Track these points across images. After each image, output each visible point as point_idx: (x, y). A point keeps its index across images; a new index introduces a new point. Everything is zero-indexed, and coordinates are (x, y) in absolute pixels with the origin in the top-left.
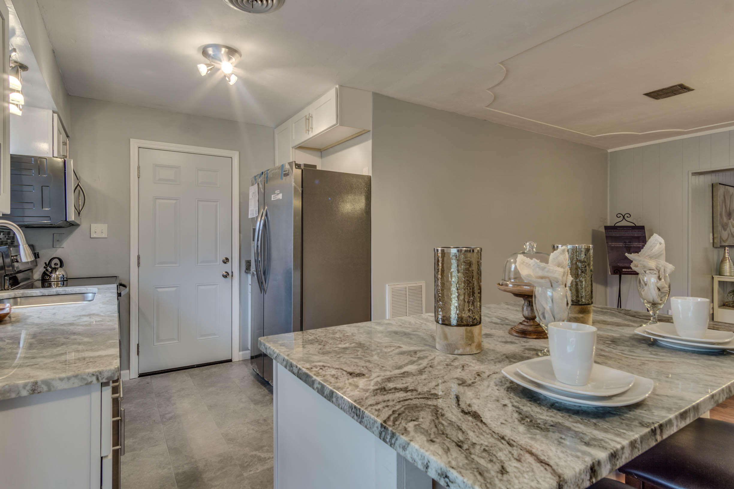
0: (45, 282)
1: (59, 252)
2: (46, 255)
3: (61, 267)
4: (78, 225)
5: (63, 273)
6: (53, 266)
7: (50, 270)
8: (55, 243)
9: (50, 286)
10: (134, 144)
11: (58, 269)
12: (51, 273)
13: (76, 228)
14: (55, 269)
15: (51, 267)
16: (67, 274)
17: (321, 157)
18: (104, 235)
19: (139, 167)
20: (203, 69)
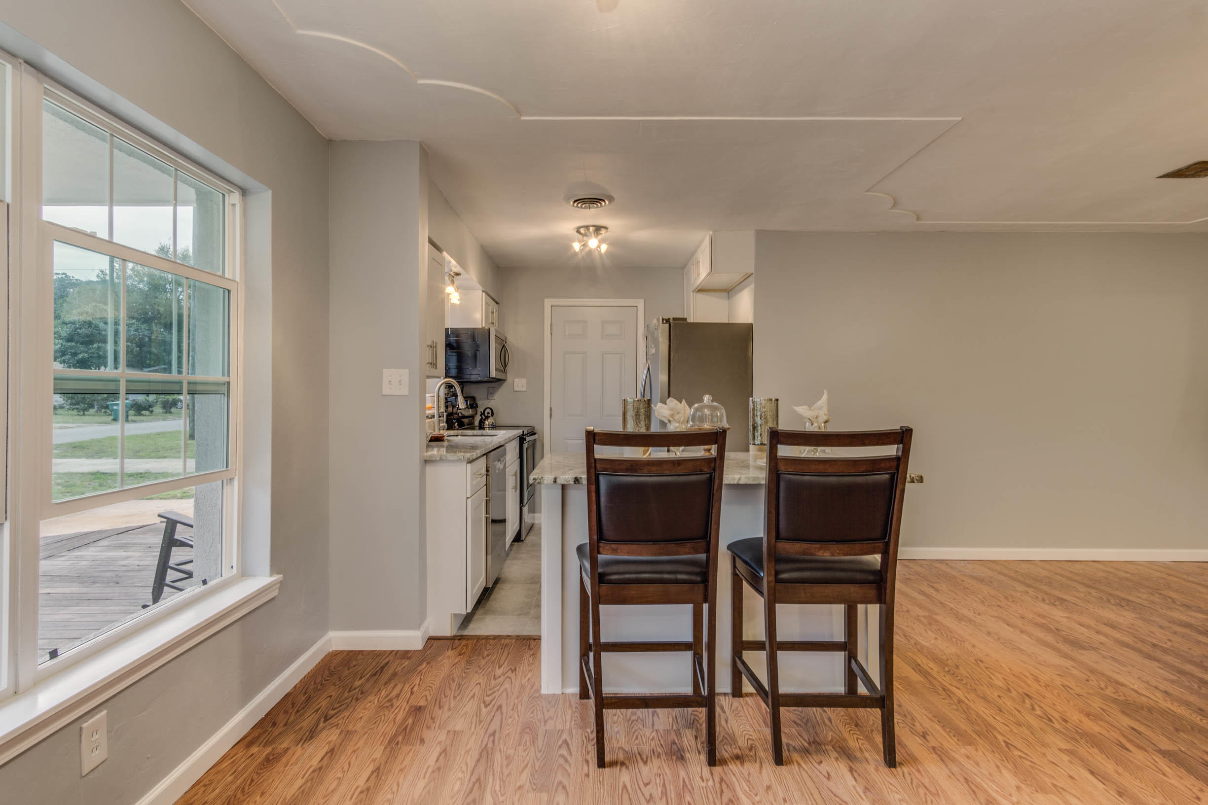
0: (481, 427)
1: (492, 404)
2: (482, 404)
3: (492, 415)
4: (505, 380)
5: (493, 421)
6: (486, 415)
7: (484, 417)
8: (490, 394)
9: (484, 429)
10: (548, 303)
11: (489, 417)
12: (485, 420)
13: (504, 383)
14: (487, 418)
15: (484, 415)
16: (495, 421)
17: (729, 298)
18: (524, 389)
19: (551, 325)
20: (577, 246)
